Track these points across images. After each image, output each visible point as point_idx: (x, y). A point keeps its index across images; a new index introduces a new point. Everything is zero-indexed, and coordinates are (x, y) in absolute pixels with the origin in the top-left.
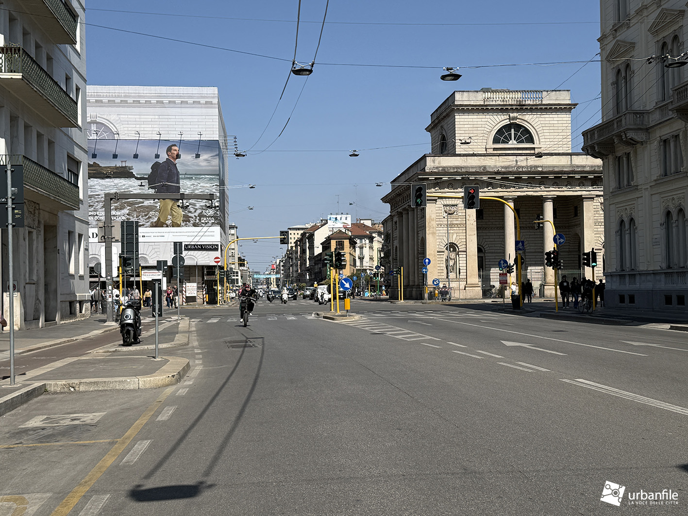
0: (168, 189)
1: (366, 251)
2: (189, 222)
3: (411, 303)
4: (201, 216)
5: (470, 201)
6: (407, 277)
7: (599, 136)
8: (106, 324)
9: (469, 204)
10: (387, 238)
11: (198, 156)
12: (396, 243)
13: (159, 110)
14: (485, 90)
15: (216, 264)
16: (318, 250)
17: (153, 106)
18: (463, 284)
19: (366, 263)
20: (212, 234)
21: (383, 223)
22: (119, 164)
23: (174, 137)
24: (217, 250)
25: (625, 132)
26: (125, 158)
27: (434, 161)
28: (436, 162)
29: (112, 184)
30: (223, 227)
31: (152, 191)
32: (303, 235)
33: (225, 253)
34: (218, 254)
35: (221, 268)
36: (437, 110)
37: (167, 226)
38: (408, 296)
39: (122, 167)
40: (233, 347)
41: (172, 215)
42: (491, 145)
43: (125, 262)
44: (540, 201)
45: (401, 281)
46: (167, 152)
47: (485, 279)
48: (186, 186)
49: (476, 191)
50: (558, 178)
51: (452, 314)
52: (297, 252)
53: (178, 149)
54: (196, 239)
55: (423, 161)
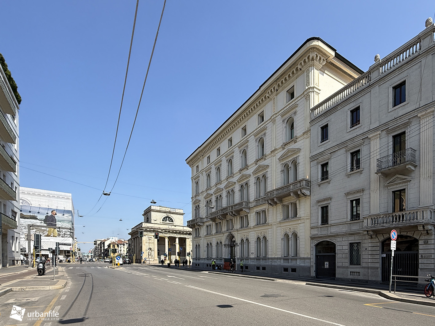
0: (52, 225)
1: (122, 249)
2: (60, 236)
3: (137, 264)
4: (64, 234)
5: (156, 237)
6: (136, 257)
7: (191, 223)
8: (28, 268)
9: (156, 238)
10: (129, 245)
11: (63, 215)
12: (133, 247)
13: (48, 198)
14: (160, 206)
15: (70, 250)
16: (106, 247)
17: (46, 197)
18: (153, 259)
19: (122, 252)
20: (70, 240)
21: (128, 241)
22: (32, 215)
23: (54, 207)
24: (71, 245)
25: (198, 222)
26: (35, 213)
27: (145, 224)
28: (146, 225)
29: (29, 221)
30: (73, 238)
31: (45, 225)
32: (101, 242)
33: (74, 246)
34: (71, 247)
35: (72, 251)
36: (146, 210)
37: (51, 237)
38: (136, 262)
39: (33, 216)
40: (81, 276)
41: (53, 233)
42: (161, 221)
43: (36, 248)
44: (175, 238)
45: (134, 258)
46: (51, 212)
47: (159, 258)
48: (59, 224)
49: (158, 234)
50: (180, 232)
51: (150, 268)
52: (98, 247)
53: (55, 212)
54: (63, 241)
55: (142, 224)
